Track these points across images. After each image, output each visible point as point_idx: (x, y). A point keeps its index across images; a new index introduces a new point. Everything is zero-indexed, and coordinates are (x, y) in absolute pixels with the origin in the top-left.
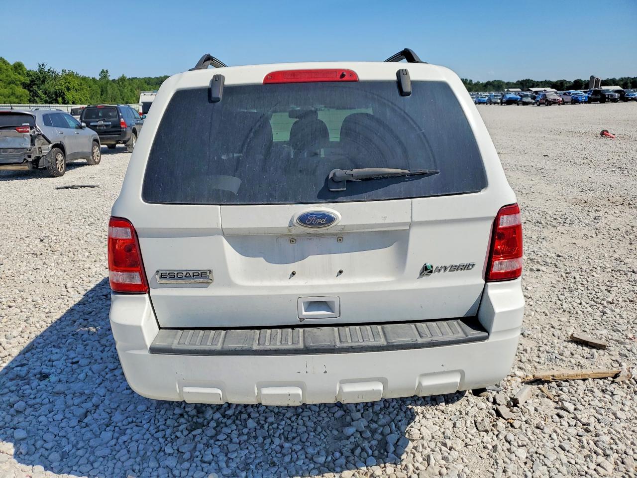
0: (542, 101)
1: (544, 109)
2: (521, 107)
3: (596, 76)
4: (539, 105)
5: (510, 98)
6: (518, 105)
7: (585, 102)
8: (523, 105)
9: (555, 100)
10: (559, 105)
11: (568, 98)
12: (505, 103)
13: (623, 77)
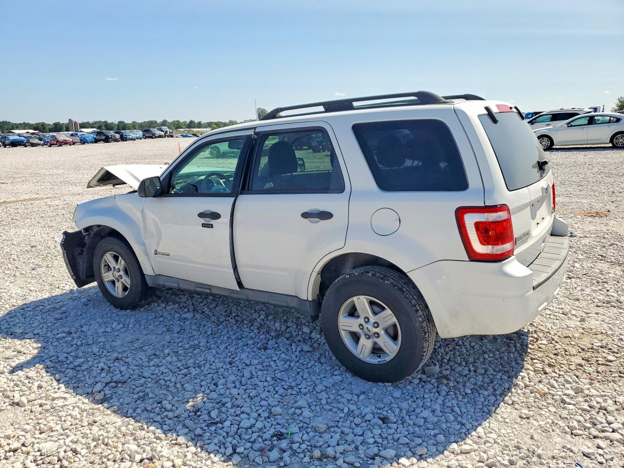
0: (53, 142)
1: (55, 149)
2: (30, 149)
3: (74, 120)
4: (50, 146)
5: (13, 140)
6: (26, 146)
7: (92, 142)
8: (33, 147)
9: (66, 140)
10: (70, 145)
11: (77, 139)
12: (8, 145)
13: (95, 120)
